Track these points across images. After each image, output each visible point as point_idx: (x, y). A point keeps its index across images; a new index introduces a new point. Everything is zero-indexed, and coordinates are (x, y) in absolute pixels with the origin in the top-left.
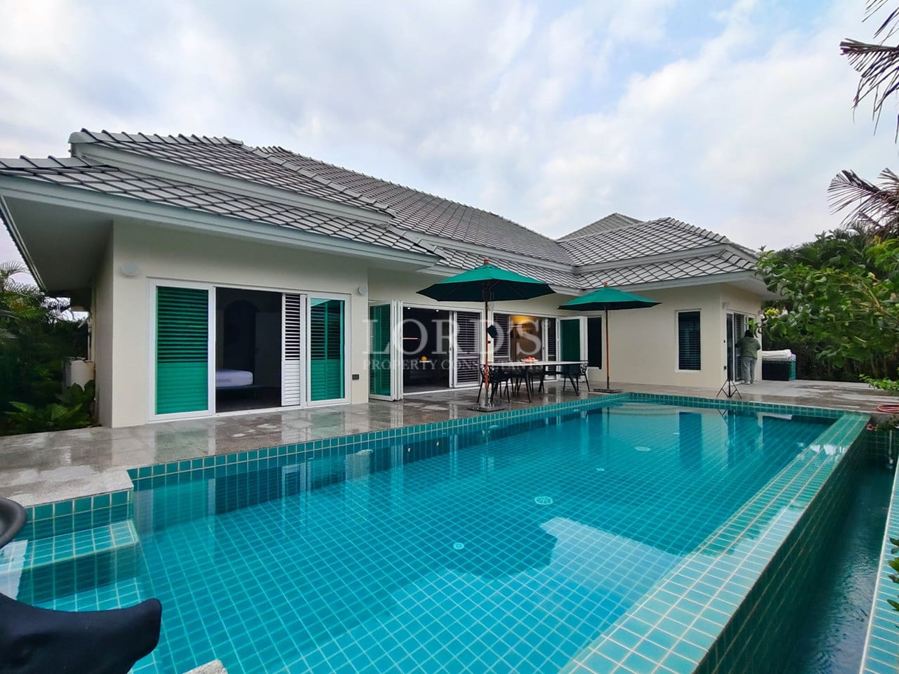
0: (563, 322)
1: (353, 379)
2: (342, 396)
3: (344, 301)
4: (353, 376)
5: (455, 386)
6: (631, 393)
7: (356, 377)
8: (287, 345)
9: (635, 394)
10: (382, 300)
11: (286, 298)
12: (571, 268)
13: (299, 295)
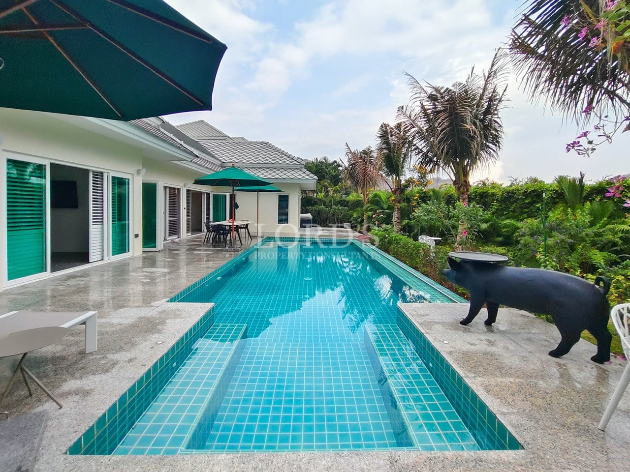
0: (214, 195)
1: (135, 237)
2: (127, 251)
3: (129, 179)
4: (135, 235)
5: (167, 239)
6: (268, 237)
7: (137, 236)
8: (93, 213)
9: (270, 237)
10: (151, 179)
11: (93, 174)
12: (220, 163)
13: (102, 173)
